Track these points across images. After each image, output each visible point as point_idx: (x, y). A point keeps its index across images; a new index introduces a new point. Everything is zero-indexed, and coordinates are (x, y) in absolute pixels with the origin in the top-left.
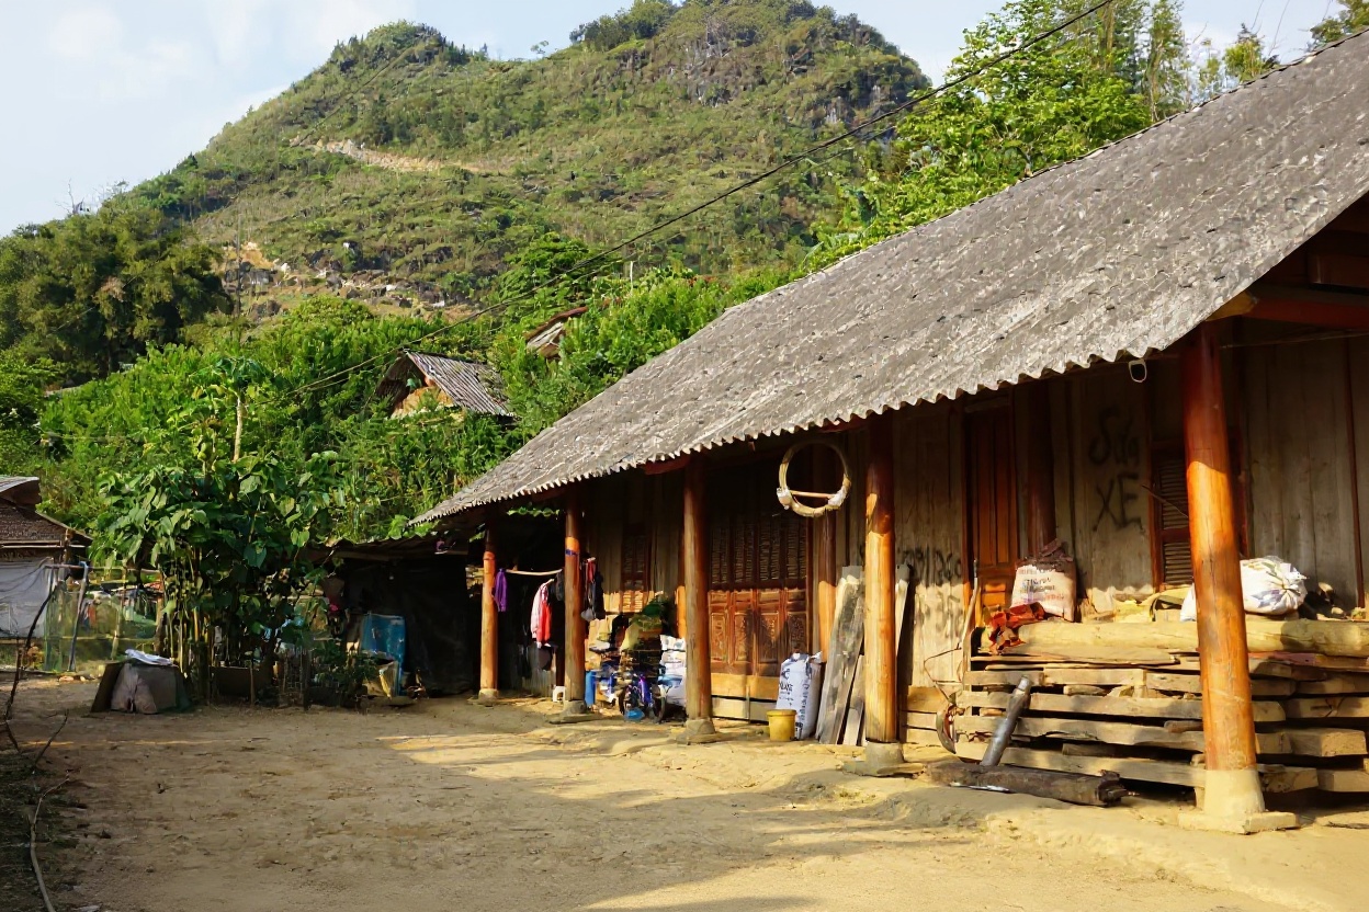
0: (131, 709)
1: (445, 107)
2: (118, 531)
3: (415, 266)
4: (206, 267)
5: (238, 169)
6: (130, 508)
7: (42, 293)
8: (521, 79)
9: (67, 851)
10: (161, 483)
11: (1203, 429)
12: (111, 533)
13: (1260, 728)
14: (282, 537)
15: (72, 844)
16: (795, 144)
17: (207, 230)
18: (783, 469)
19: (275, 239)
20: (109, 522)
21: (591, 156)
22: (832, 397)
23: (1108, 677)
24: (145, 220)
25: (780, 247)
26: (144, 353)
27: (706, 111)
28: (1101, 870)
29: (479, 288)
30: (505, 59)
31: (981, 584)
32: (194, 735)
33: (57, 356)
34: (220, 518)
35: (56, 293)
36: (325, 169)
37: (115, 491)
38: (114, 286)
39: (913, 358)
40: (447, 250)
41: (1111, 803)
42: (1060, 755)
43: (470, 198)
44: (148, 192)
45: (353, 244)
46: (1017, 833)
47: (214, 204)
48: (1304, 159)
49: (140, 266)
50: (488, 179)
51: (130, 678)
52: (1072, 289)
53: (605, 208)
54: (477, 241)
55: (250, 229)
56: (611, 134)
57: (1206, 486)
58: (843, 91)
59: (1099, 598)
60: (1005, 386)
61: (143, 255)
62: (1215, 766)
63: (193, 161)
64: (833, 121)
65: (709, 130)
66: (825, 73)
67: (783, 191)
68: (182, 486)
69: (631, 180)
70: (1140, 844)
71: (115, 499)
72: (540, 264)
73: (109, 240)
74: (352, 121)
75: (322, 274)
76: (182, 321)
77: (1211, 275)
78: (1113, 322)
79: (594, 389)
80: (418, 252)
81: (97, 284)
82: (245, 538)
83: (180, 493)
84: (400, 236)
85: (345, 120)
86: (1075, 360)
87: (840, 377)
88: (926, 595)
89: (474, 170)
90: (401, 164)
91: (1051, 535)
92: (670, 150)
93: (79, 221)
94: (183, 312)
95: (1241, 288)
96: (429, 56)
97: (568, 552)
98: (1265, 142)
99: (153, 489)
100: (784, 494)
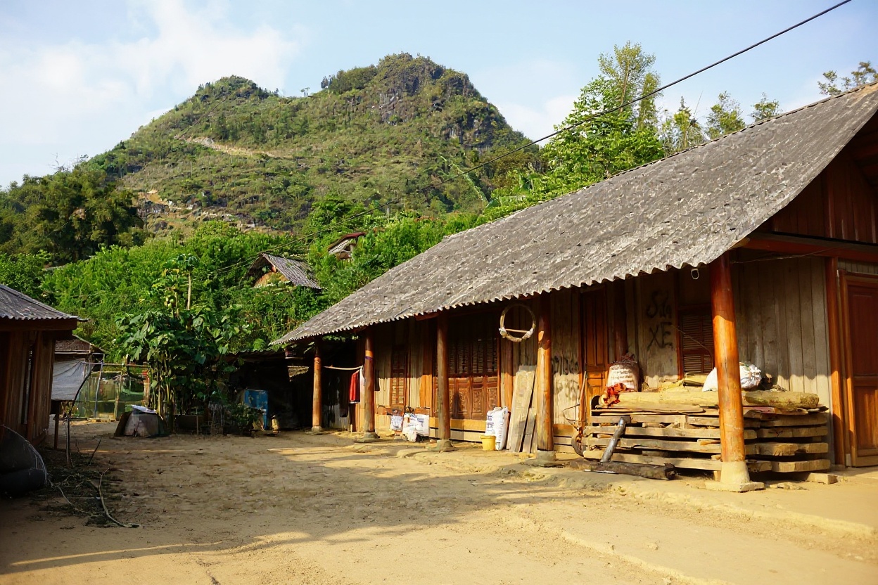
0: (136, 434)
1: (257, 121)
2: (129, 344)
3: (240, 205)
4: (130, 202)
5: (147, 150)
6: (134, 332)
7: (41, 214)
8: (296, 107)
9: (117, 502)
10: (151, 319)
11: (721, 301)
12: (125, 345)
13: (747, 442)
14: (214, 349)
15: (119, 499)
16: (435, 147)
17: (130, 183)
18: (502, 318)
19: (166, 187)
20: (123, 340)
21: (331, 150)
22: (523, 283)
23: (666, 419)
24: (98, 176)
25: (428, 201)
26: (99, 250)
27: (391, 128)
28: (669, 509)
29: (272, 218)
30: (287, 96)
31: (587, 374)
32: (170, 447)
33: (49, 249)
34: (182, 338)
35: (49, 215)
36: (192, 152)
37: (125, 322)
38: (80, 212)
39: (564, 264)
40: (256, 197)
41: (672, 478)
42: (641, 456)
43: (268, 170)
44: (98, 161)
45: (207, 193)
46: (624, 493)
47: (132, 169)
48: (774, 171)
49: (94, 201)
50: (279, 161)
51: (134, 420)
52: (651, 232)
53: (339, 178)
54: (272, 193)
55: (153, 183)
56: (343, 138)
57: (723, 329)
58: (459, 121)
59: (652, 381)
60: (617, 280)
61: (96, 196)
62: (727, 460)
63: (122, 146)
64: (454, 136)
65: (392, 138)
66: (450, 112)
67: (430, 173)
68: (161, 322)
69: (352, 163)
70: (688, 497)
71: (127, 327)
72: (330, 208)
73: (79, 187)
74: (207, 127)
75: (190, 208)
76: (116, 231)
77: (728, 228)
78: (677, 249)
79: (374, 275)
80: (241, 197)
81: (71, 211)
82: (195, 350)
83: (163, 325)
84: (233, 189)
85: (204, 126)
86: (657, 267)
87: (525, 273)
88: (560, 379)
89: (270, 155)
90: (233, 151)
91: (626, 351)
92: (373, 147)
93: (63, 176)
94: (117, 226)
95: (744, 235)
96: (247, 94)
97: (367, 357)
98: (754, 161)
99: (147, 323)
100: (503, 330)
